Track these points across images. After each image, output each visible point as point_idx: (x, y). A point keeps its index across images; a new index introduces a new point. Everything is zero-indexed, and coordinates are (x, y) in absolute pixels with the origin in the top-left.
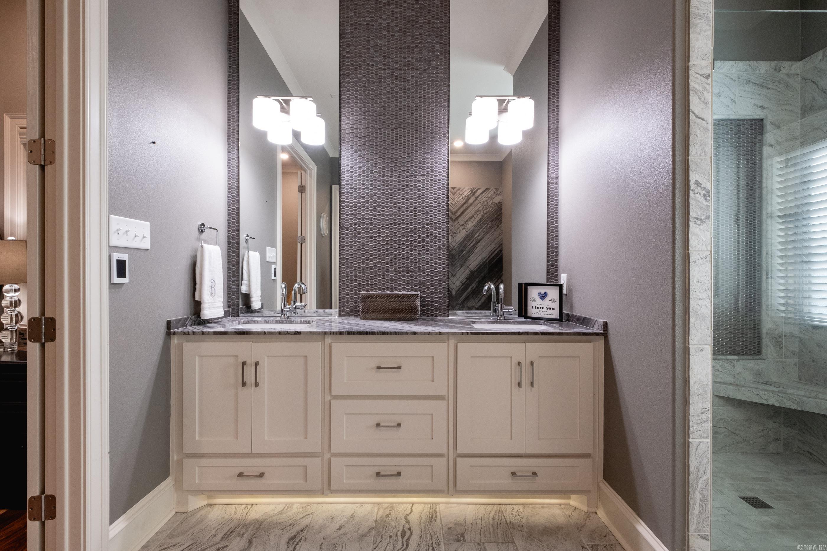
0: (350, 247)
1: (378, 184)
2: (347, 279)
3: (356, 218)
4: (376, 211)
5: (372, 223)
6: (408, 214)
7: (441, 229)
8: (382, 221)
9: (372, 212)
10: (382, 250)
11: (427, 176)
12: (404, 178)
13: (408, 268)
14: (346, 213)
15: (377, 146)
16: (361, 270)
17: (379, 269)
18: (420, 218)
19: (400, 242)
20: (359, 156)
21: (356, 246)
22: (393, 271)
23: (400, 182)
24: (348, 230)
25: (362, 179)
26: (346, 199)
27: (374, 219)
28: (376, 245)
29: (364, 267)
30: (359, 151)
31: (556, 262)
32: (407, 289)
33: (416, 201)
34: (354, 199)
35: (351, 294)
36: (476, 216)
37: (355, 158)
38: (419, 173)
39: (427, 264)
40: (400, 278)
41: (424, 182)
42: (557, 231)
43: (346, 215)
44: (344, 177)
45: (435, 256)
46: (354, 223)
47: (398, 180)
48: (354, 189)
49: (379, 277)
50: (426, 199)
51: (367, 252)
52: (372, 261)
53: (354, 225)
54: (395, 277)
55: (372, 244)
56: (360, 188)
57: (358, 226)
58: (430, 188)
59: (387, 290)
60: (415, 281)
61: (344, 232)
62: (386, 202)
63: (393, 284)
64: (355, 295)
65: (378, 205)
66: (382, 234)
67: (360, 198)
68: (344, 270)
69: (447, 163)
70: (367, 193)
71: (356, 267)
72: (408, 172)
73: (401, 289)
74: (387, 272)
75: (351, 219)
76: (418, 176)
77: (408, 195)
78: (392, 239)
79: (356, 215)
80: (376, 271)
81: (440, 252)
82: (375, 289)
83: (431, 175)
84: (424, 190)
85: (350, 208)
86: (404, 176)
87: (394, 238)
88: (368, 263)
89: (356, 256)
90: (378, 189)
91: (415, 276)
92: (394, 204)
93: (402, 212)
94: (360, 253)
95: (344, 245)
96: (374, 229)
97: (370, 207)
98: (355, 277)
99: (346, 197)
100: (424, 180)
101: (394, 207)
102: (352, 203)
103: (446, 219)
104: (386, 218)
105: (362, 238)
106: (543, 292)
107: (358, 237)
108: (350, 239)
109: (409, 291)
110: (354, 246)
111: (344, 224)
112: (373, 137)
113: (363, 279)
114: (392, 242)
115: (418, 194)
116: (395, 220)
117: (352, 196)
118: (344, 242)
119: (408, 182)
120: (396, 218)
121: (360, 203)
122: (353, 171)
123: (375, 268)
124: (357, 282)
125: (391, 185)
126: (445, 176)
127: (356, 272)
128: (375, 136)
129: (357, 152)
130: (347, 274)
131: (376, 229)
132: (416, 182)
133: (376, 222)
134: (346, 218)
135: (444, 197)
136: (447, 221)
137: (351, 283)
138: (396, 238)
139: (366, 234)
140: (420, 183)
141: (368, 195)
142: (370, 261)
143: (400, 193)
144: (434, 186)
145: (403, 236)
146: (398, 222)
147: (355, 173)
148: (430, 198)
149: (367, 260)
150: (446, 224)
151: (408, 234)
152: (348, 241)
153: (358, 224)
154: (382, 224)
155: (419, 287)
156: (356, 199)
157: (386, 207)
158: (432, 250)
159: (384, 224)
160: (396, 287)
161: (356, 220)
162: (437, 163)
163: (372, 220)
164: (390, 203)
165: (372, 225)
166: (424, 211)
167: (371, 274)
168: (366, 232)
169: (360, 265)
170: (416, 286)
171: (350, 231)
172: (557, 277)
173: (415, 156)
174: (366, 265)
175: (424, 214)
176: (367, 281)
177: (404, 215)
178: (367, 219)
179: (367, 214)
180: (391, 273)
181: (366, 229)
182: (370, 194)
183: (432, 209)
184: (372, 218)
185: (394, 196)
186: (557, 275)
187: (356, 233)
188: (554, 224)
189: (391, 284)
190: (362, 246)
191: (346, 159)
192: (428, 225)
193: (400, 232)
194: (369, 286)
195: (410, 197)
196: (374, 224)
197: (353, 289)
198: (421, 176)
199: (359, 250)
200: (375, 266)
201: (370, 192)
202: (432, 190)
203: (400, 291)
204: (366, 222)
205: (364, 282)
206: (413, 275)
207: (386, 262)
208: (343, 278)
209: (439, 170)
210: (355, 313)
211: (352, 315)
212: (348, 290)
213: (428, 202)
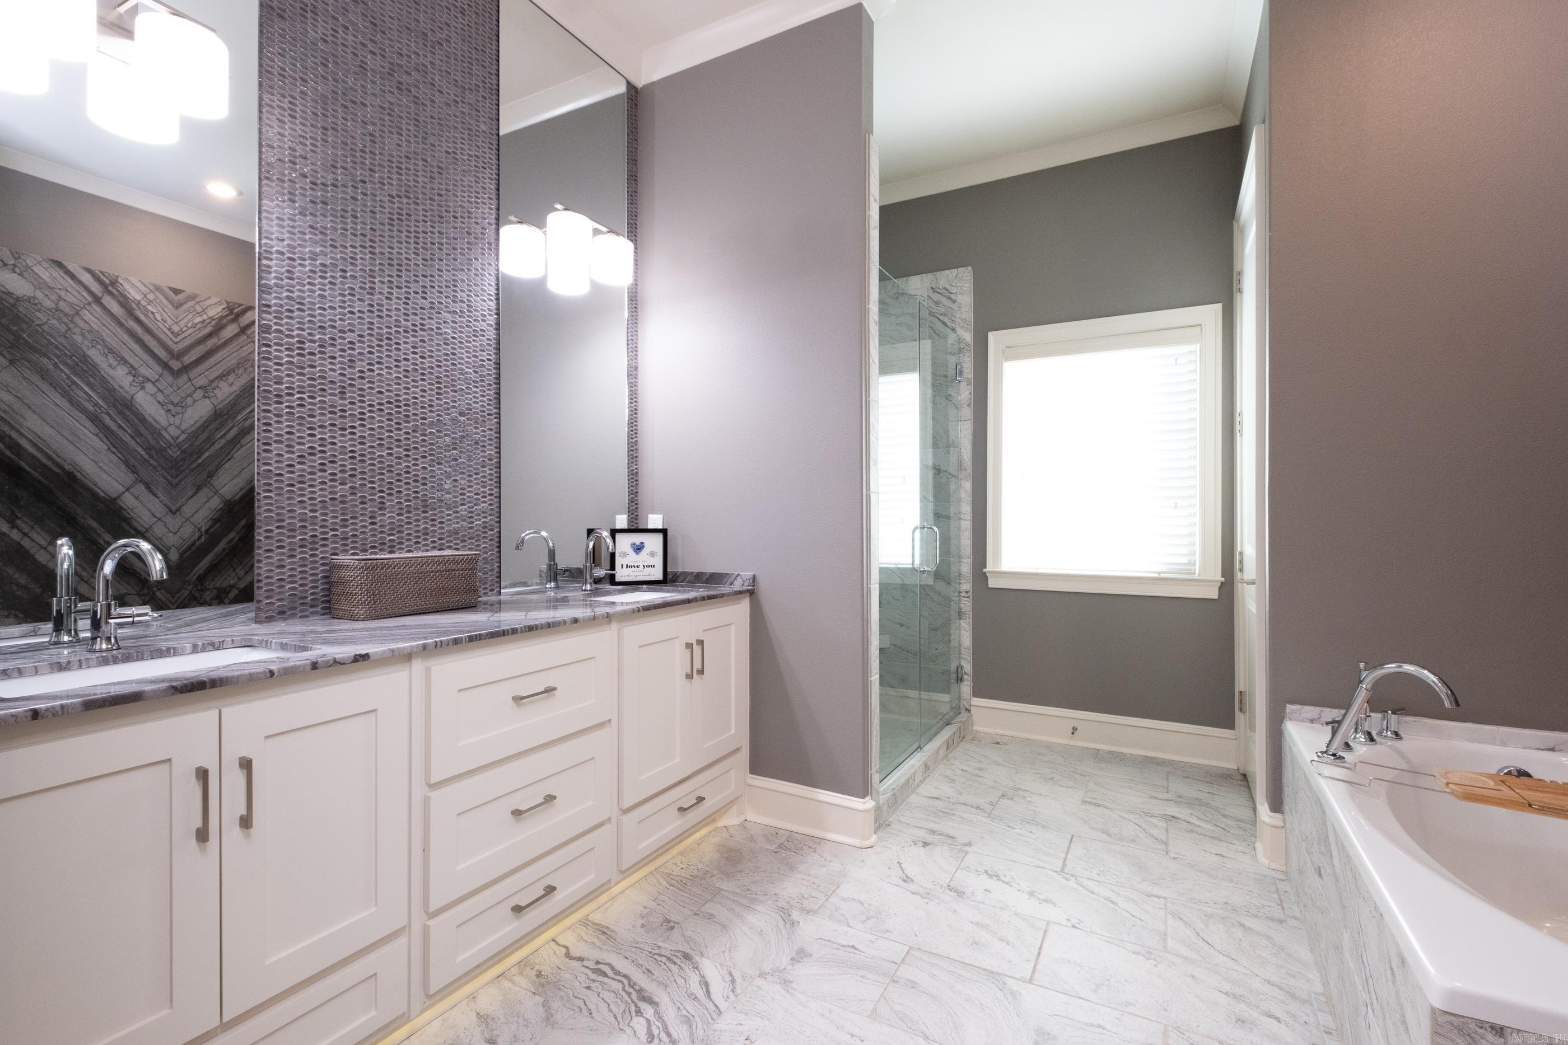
0: (287, 446)
1: (357, 306)
2: (278, 527)
3: (303, 375)
4: (354, 368)
5: (344, 393)
6: (425, 386)
7: (485, 427)
8: (369, 394)
9: (344, 369)
10: (370, 459)
11: (460, 316)
12: (416, 309)
13: (427, 501)
14: (276, 357)
15: (356, 217)
16: (316, 505)
17: (362, 503)
18: (449, 399)
19: (409, 445)
20: (311, 227)
21: (303, 444)
22: (393, 506)
23: (407, 315)
24: (281, 403)
25: (320, 283)
26: (276, 324)
27: (350, 385)
28: (354, 446)
29: (325, 496)
30: (311, 214)
31: (636, 496)
32: (424, 545)
33: (441, 361)
34: (299, 329)
35: (291, 563)
37: (300, 226)
38: (446, 307)
39: (461, 494)
40: (410, 523)
41: (456, 328)
42: (637, 449)
43: (277, 364)
44: (269, 267)
45: (475, 479)
46: (298, 386)
47: (404, 308)
48: (299, 303)
49: (362, 521)
50: (459, 363)
51: (331, 462)
52: (345, 484)
53: (299, 392)
54: (398, 520)
55: (346, 442)
56: (314, 304)
57: (310, 397)
58: (467, 341)
59: (381, 550)
60: (440, 528)
61: (270, 405)
62: (378, 351)
63: (393, 535)
64: (301, 566)
65: (360, 353)
66: (369, 423)
67: (315, 330)
68: (271, 504)
69: (495, 302)
70: (331, 320)
71: (303, 495)
72: (425, 299)
73: (411, 546)
74: (380, 509)
75: (288, 375)
76: (445, 312)
77: (425, 347)
78: (391, 437)
79: (303, 368)
80: (356, 506)
81: (485, 472)
82: (353, 548)
83: (468, 316)
84: (456, 344)
85: (287, 349)
86: (417, 304)
87: (396, 434)
88: (335, 487)
89: (304, 470)
90: (359, 318)
91: (439, 518)
92: (396, 360)
93: (413, 381)
94: (315, 461)
95: (270, 438)
96: (350, 409)
97: (341, 356)
98: (301, 521)
99: (275, 317)
100: (455, 323)
101: (396, 366)
102: (292, 337)
103: (495, 408)
104: (378, 386)
105: (320, 427)
106: (637, 542)
107: (309, 422)
108: (288, 426)
109: (427, 550)
110: (299, 444)
111: (271, 386)
112: (346, 193)
113: (321, 527)
114: (392, 443)
115: (444, 349)
116: (397, 395)
117: (291, 318)
118: (270, 431)
119: (424, 319)
120: (400, 390)
121: (314, 342)
122: (295, 257)
123: (352, 500)
124: (306, 534)
125: (388, 316)
126: (491, 325)
127: (305, 508)
128: (353, 194)
129: (305, 215)
130: (278, 514)
131: (355, 410)
132: (440, 324)
133: (354, 392)
134: (277, 370)
135: (491, 366)
136: (495, 413)
137: (289, 537)
138: (401, 435)
139: (330, 419)
140: (448, 328)
141: (334, 327)
142: (340, 484)
143: (408, 338)
144: (474, 341)
145: (414, 431)
146: (405, 399)
147: (301, 265)
148: (467, 362)
149: (331, 480)
150: (495, 418)
151: (426, 430)
152: (281, 429)
153: (309, 391)
154: (369, 400)
155: (447, 542)
156: (303, 330)
157: (378, 363)
158: (471, 466)
159: (374, 401)
160: (402, 543)
161: (304, 381)
162: (478, 296)
163: (344, 387)
164: (387, 356)
165: (345, 399)
166: (456, 386)
167: (343, 514)
168: (330, 412)
169: (314, 492)
170: (440, 539)
171: (288, 407)
172: (636, 519)
173: (439, 270)
174: (330, 493)
175: (455, 391)
176: (333, 530)
177: (417, 387)
178: (332, 382)
179: (331, 370)
180: (389, 512)
181: (330, 406)
182: (340, 325)
183: (470, 384)
184: (345, 382)
185: (397, 344)
186: (638, 515)
187: (304, 413)
188: (633, 438)
189: (389, 535)
190: (320, 445)
191: (276, 221)
192: (464, 416)
193: (408, 422)
194: (336, 542)
195: (429, 351)
196: (350, 397)
197: (295, 550)
198: (449, 312)
199: (310, 454)
200: (353, 494)
201: (341, 319)
202: (470, 348)
203: (409, 551)
204: (330, 388)
205: (327, 533)
206: (435, 515)
207: (380, 486)
208: (267, 524)
209: (482, 310)
210: (302, 611)
211: (293, 616)
212: (283, 554)
213: (463, 370)
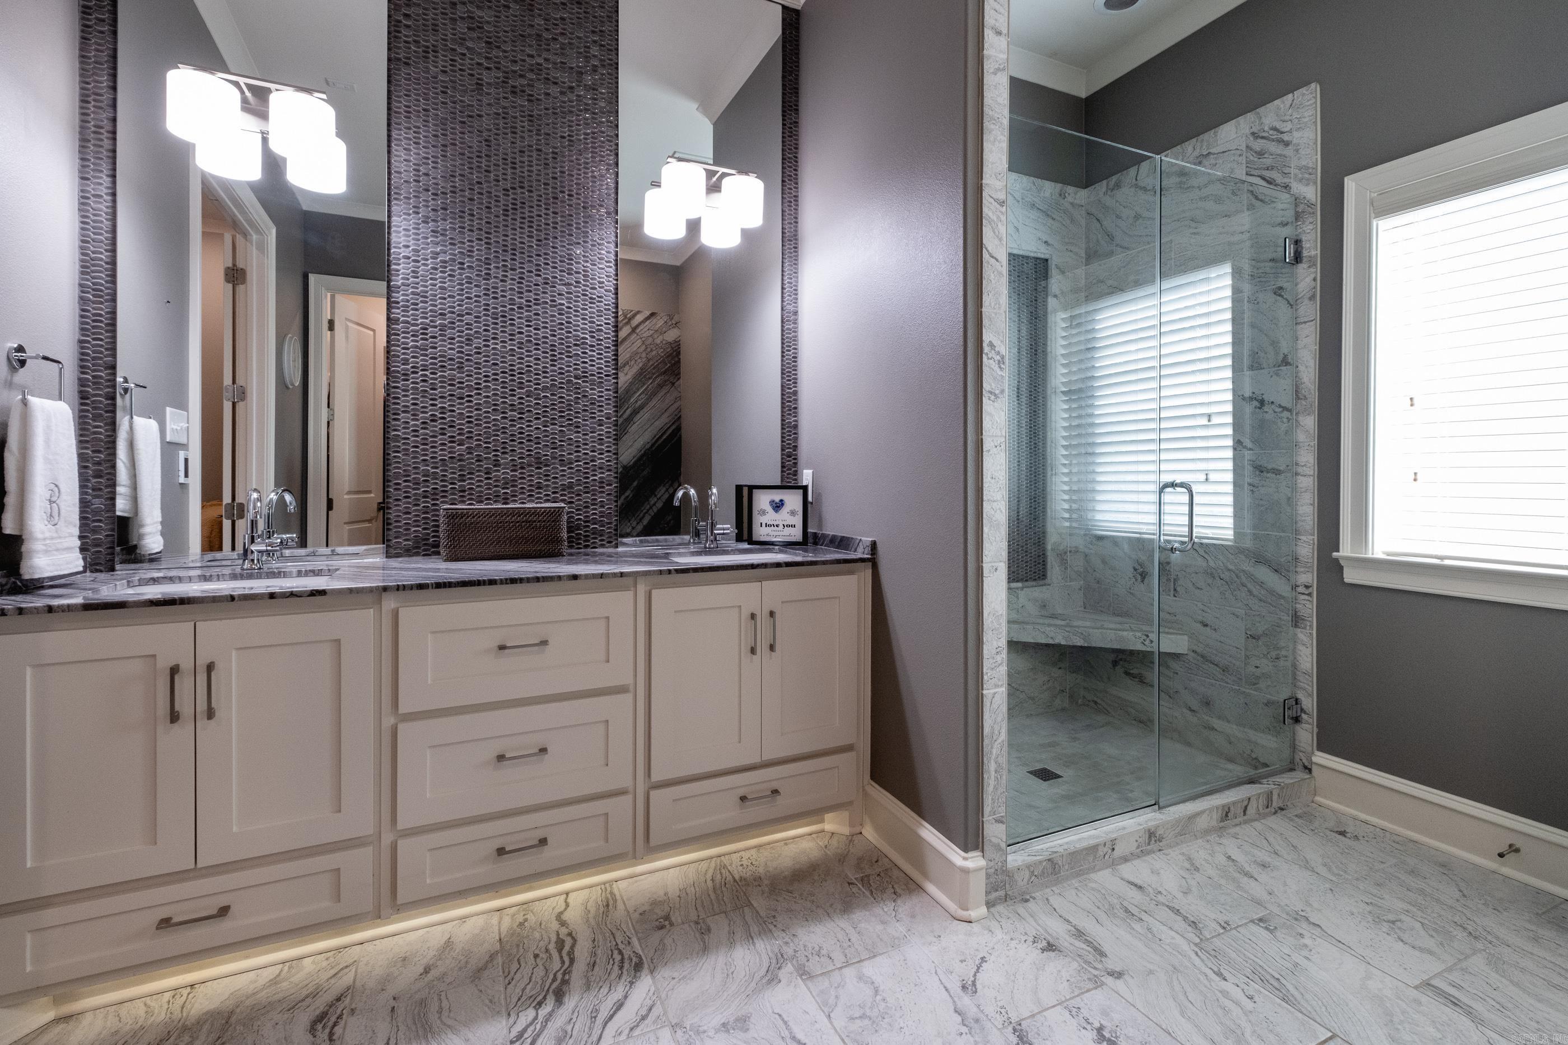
0: (413, 415)
1: (474, 291)
2: (405, 481)
3: (426, 355)
4: (471, 345)
5: (463, 367)
6: (539, 355)
7: (603, 387)
8: (484, 366)
9: (462, 347)
10: (485, 423)
11: (575, 287)
12: (530, 286)
13: (540, 458)
14: (403, 343)
15: (473, 215)
16: (436, 463)
17: (478, 461)
18: (563, 364)
19: (523, 408)
20: (433, 231)
21: (426, 413)
22: (507, 463)
23: (522, 293)
24: (407, 380)
25: (441, 277)
26: (403, 316)
27: (467, 360)
28: (471, 412)
29: (445, 455)
30: (433, 220)
31: (794, 451)
32: (538, 498)
33: (555, 331)
34: (422, 318)
35: (416, 510)
36: (633, 362)
37: (423, 233)
38: (560, 280)
39: (577, 452)
40: (524, 478)
41: (571, 298)
42: (796, 400)
43: (404, 348)
44: (398, 271)
45: (591, 437)
46: (422, 365)
47: (518, 288)
48: (422, 296)
49: (478, 476)
50: (575, 331)
51: (451, 426)
52: (463, 445)
53: (422, 370)
54: (512, 476)
55: (463, 409)
56: (436, 296)
57: (432, 373)
58: (583, 309)
59: (495, 502)
60: (554, 483)
61: (399, 382)
62: (493, 328)
63: (508, 488)
64: (424, 513)
65: (476, 332)
66: (485, 392)
67: (436, 317)
68: (399, 463)
70: (450, 307)
71: (426, 455)
72: (539, 275)
73: (525, 499)
74: (495, 466)
75: (413, 357)
76: (559, 285)
77: (539, 320)
78: (505, 402)
79: (427, 350)
80: (472, 463)
81: (602, 430)
82: (470, 499)
83: (584, 285)
84: (571, 313)
85: (413, 336)
86: (532, 282)
87: (510, 400)
88: (454, 447)
89: (427, 434)
90: (476, 301)
91: (553, 473)
92: (511, 335)
93: (527, 351)
94: (436, 426)
95: (399, 409)
96: (467, 381)
97: (459, 336)
98: (424, 476)
99: (403, 311)
100: (571, 293)
101: (511, 340)
102: (417, 325)
103: (613, 369)
104: (493, 359)
105: (441, 397)
106: (777, 499)
107: (431, 394)
108: (413, 399)
109: (541, 503)
110: (423, 412)
111: (399, 367)
112: (464, 196)
113: (442, 481)
114: (506, 408)
115: (559, 319)
116: (511, 365)
117: (417, 310)
118: (398, 404)
119: (538, 295)
120: (514, 361)
121: (436, 327)
122: (419, 259)
123: (468, 459)
124: (428, 487)
125: (503, 296)
126: (610, 291)
127: (428, 466)
128: (469, 196)
129: (427, 223)
130: (404, 470)
131: (472, 381)
132: (555, 296)
133: (471, 366)
134: (404, 354)
135: (609, 329)
136: (613, 374)
137: (414, 489)
138: (515, 401)
139: (450, 390)
140: (563, 299)
141: (453, 313)
142: (458, 445)
143: (522, 313)
144: (590, 308)
145: (528, 396)
146: (519, 368)
147: (424, 264)
148: (582, 329)
149: (451, 442)
150: (614, 378)
151: (540, 394)
152: (408, 401)
153: (431, 369)
154: (484, 372)
155: (562, 495)
156: (426, 318)
157: (494, 338)
158: (587, 425)
159: (489, 372)
160: (516, 496)
161: (427, 361)
162: (595, 265)
163: (462, 363)
164: (502, 332)
165: (463, 373)
166: (570, 352)
167: (460, 470)
168: (450, 385)
169: (435, 452)
170: (554, 493)
171: (413, 383)
173: (553, 247)
174: (450, 452)
175: (570, 357)
176: (452, 484)
177: (531, 356)
178: (450, 359)
179: (450, 349)
180: (503, 469)
181: (450, 380)
182: (458, 310)
183: (587, 349)
184: (462, 358)
185: (511, 319)
186: (796, 471)
187: (427, 387)
188: (791, 389)
189: (503, 489)
190: (441, 413)
191: (403, 233)
192: (579, 379)
193: (522, 388)
194: (455, 494)
195: (543, 322)
196: (467, 371)
197: (419, 500)
198: (565, 285)
199: (432, 421)
200: (468, 453)
201: (459, 305)
202: (587, 315)
203: (523, 503)
204: (449, 365)
205: (446, 486)
206: (548, 471)
207: (494, 446)
208: (396, 479)
209: (599, 277)
210: (425, 550)
211: (417, 554)
212: (409, 503)
213: (579, 336)
